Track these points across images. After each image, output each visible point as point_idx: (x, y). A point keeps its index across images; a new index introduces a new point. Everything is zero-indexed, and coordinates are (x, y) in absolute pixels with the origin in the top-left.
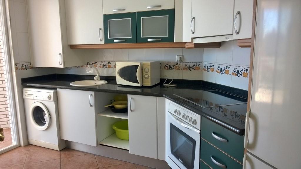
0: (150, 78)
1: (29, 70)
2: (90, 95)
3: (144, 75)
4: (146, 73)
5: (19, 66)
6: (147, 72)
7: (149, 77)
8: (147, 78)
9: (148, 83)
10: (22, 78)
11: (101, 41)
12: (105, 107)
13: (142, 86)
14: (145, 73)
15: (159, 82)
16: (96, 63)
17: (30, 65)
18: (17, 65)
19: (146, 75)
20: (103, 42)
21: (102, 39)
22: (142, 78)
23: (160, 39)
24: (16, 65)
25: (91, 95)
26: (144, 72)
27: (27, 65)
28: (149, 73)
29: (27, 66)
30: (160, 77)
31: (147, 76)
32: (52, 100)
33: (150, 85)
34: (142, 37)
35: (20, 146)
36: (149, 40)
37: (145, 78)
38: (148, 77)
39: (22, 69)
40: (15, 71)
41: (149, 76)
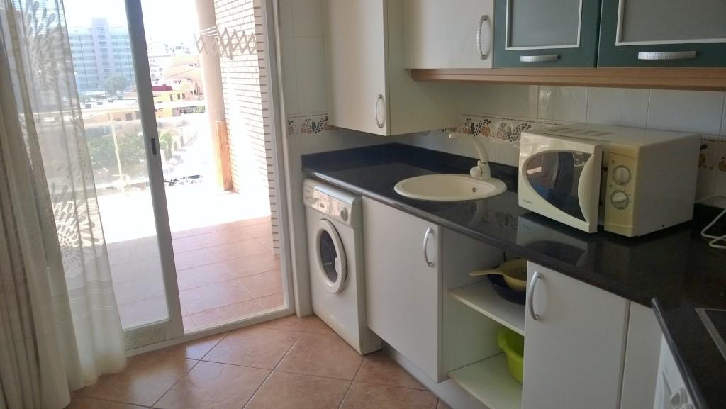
0: (631, 206)
1: (324, 134)
2: (428, 230)
3: (609, 191)
4: (619, 187)
5: (298, 125)
6: (622, 184)
7: (627, 201)
8: (622, 206)
9: (624, 224)
10: (304, 153)
11: (484, 57)
12: (470, 274)
13: (595, 230)
14: (614, 183)
15: (687, 216)
16: (490, 122)
17: (327, 120)
18: (292, 122)
19: (616, 192)
20: (488, 64)
21: (488, 53)
22: (602, 203)
23: (692, 53)
24: (290, 122)
25: (431, 232)
26: (610, 181)
27: (317, 120)
28: (631, 188)
29: (317, 125)
30: (697, 198)
31: (619, 197)
32: (348, 222)
33: (629, 234)
34: (617, 44)
35: (295, 314)
36: (643, 56)
37: (614, 204)
38: (623, 201)
39: (303, 131)
40: (287, 137)
41: (628, 199)
